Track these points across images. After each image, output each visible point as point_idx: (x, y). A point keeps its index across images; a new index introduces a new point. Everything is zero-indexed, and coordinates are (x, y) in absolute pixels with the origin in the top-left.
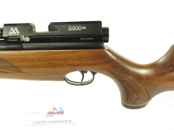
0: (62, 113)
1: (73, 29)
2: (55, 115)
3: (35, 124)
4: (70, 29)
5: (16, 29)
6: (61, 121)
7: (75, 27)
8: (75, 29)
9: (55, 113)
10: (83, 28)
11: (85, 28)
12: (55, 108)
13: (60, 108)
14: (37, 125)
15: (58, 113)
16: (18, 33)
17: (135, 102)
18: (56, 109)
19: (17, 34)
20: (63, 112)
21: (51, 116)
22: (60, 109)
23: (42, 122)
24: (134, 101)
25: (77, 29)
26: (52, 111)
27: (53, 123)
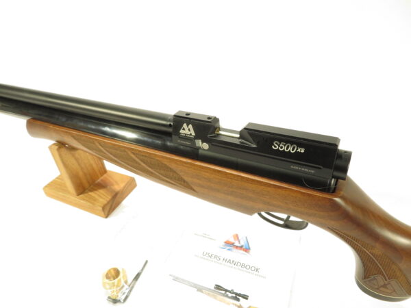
0: (247, 250)
1: (282, 148)
2: (235, 250)
3: (205, 257)
4: (275, 147)
5: (190, 126)
6: (243, 265)
7: (285, 145)
8: (284, 148)
9: (237, 247)
10: (299, 150)
11: (303, 151)
12: (237, 237)
13: (245, 239)
14: (207, 259)
15: (241, 247)
16: (193, 134)
17: (378, 289)
18: (240, 238)
19: (191, 134)
20: (249, 249)
21: (229, 249)
22: (246, 242)
23: (215, 257)
24: (376, 287)
25: (287, 149)
26: (232, 240)
27: (231, 265)
